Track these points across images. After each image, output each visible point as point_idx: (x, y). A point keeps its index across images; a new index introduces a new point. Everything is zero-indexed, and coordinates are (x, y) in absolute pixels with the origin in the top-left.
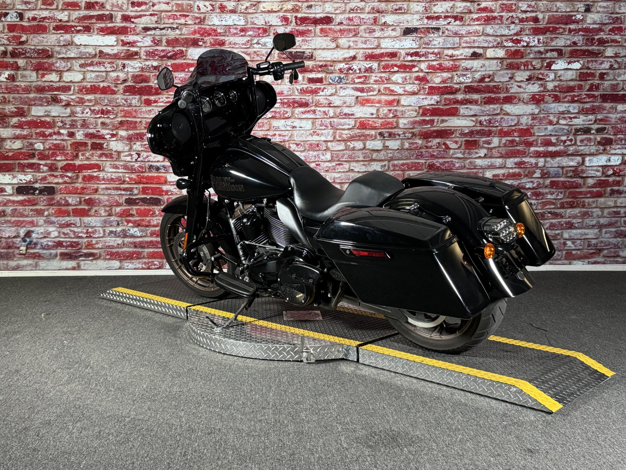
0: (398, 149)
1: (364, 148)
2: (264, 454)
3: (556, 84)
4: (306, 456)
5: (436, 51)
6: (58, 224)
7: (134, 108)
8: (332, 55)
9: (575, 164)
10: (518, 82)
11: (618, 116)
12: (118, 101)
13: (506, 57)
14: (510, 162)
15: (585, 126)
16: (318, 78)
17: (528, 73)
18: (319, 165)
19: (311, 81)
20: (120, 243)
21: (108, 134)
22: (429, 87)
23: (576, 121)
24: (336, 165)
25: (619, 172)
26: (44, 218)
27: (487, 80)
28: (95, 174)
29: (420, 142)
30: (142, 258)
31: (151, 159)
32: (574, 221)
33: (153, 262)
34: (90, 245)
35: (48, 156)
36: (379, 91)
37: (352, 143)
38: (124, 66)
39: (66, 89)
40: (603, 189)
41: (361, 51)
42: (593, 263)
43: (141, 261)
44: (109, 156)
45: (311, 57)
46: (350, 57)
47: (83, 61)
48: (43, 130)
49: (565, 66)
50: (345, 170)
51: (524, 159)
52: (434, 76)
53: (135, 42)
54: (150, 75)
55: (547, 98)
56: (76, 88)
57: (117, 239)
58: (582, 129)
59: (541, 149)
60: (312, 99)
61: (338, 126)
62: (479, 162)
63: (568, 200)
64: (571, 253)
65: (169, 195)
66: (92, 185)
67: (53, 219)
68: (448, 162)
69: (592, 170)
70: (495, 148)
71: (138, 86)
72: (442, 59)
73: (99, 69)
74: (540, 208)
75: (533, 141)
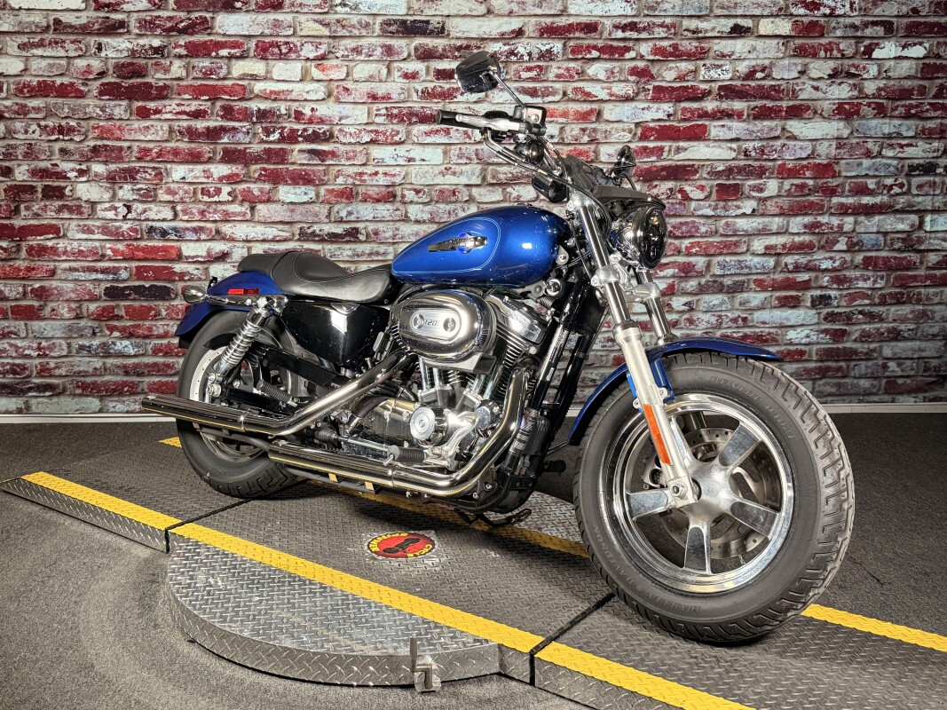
3: (881, 83)
5: (668, 21)
7: (118, 123)
8: (480, 27)
9: (907, 228)
10: (814, 79)
12: (88, 110)
13: (793, 34)
14: (797, 223)
15: (927, 161)
17: (832, 64)
19: (443, 75)
20: (98, 366)
21: (72, 170)
22: (655, 87)
23: (910, 151)
27: (759, 75)
28: (50, 244)
30: (138, 394)
31: (151, 215)
32: (903, 327)
34: (44, 371)
36: (565, 94)
37: (516, 188)
38: (100, 48)
41: (533, 20)
42: (931, 400)
43: (137, 398)
44: (76, 210)
45: (441, 32)
46: (513, 32)
47: (24, 39)
49: (900, 52)
51: (820, 219)
52: (664, 68)
53: (118, 4)
54: (147, 64)
55: (865, 110)
56: (12, 87)
57: (93, 360)
58: (919, 165)
59: (850, 200)
61: (490, 157)
62: (743, 224)
63: (892, 290)
64: (895, 382)
65: (185, 281)
66: (45, 264)
68: (686, 223)
69: (935, 238)
70: (771, 197)
71: (126, 83)
72: (679, 37)
73: (53, 54)
74: (845, 304)
75: (837, 186)
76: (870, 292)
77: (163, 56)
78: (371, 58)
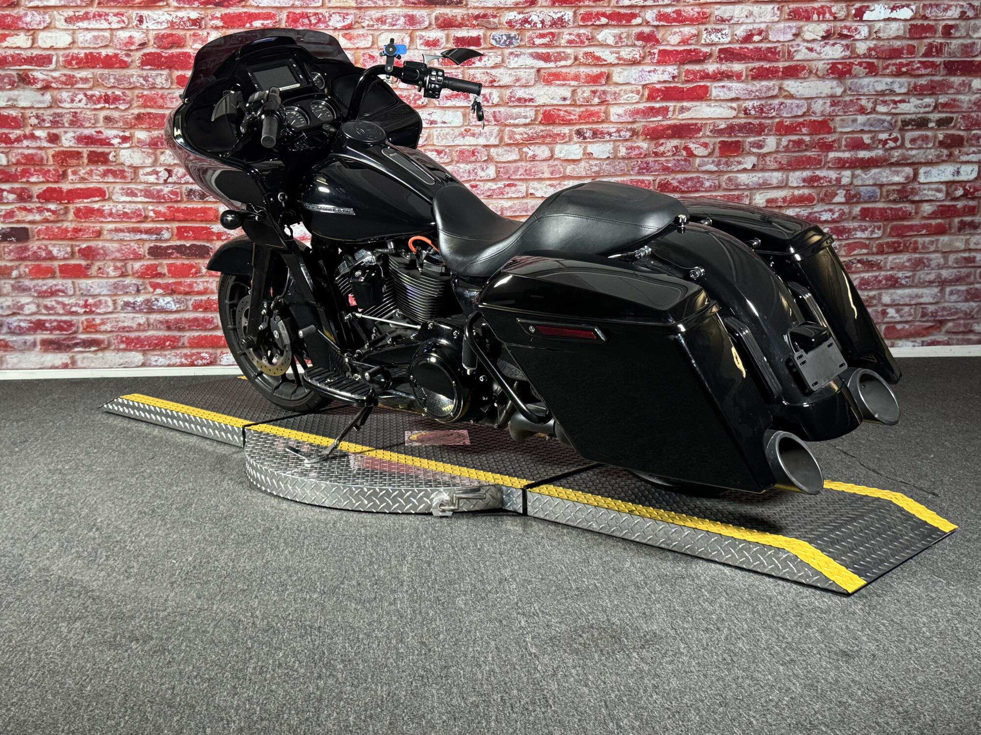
0: (609, 158)
1: (552, 157)
2: (398, 667)
3: (872, 44)
4: (468, 669)
6: (36, 291)
7: (160, 92)
9: (902, 180)
10: (808, 41)
11: (974, 97)
12: (132, 80)
14: (796, 177)
15: (919, 116)
16: (472, 38)
17: (824, 26)
18: (476, 186)
19: (460, 42)
20: (141, 322)
21: (116, 137)
22: (660, 51)
23: (903, 107)
24: (505, 186)
25: (974, 192)
26: (12, 282)
27: (756, 38)
28: (96, 206)
29: (644, 145)
30: (179, 348)
32: (900, 275)
33: (199, 353)
34: (90, 327)
35: (15, 175)
36: (576, 59)
37: (532, 148)
38: (141, 21)
39: (43, 61)
40: (947, 220)
42: (929, 344)
43: (178, 352)
44: (119, 174)
45: (460, 2)
47: (70, 13)
48: (6, 131)
49: (887, 14)
50: (520, 195)
51: (818, 173)
52: (669, 33)
54: (185, 35)
55: (856, 69)
56: (61, 59)
57: (137, 315)
58: (912, 120)
59: (847, 155)
60: (463, 74)
61: (506, 119)
62: (743, 178)
63: (889, 240)
64: (894, 328)
65: (223, 241)
66: (92, 225)
67: (27, 283)
68: (691, 179)
69: (929, 189)
70: (769, 153)
71: (166, 53)
72: (682, 4)
73: (98, 26)
74: (844, 253)
75: (834, 141)
76: (867, 242)
77: (200, 27)
78: (395, 27)
